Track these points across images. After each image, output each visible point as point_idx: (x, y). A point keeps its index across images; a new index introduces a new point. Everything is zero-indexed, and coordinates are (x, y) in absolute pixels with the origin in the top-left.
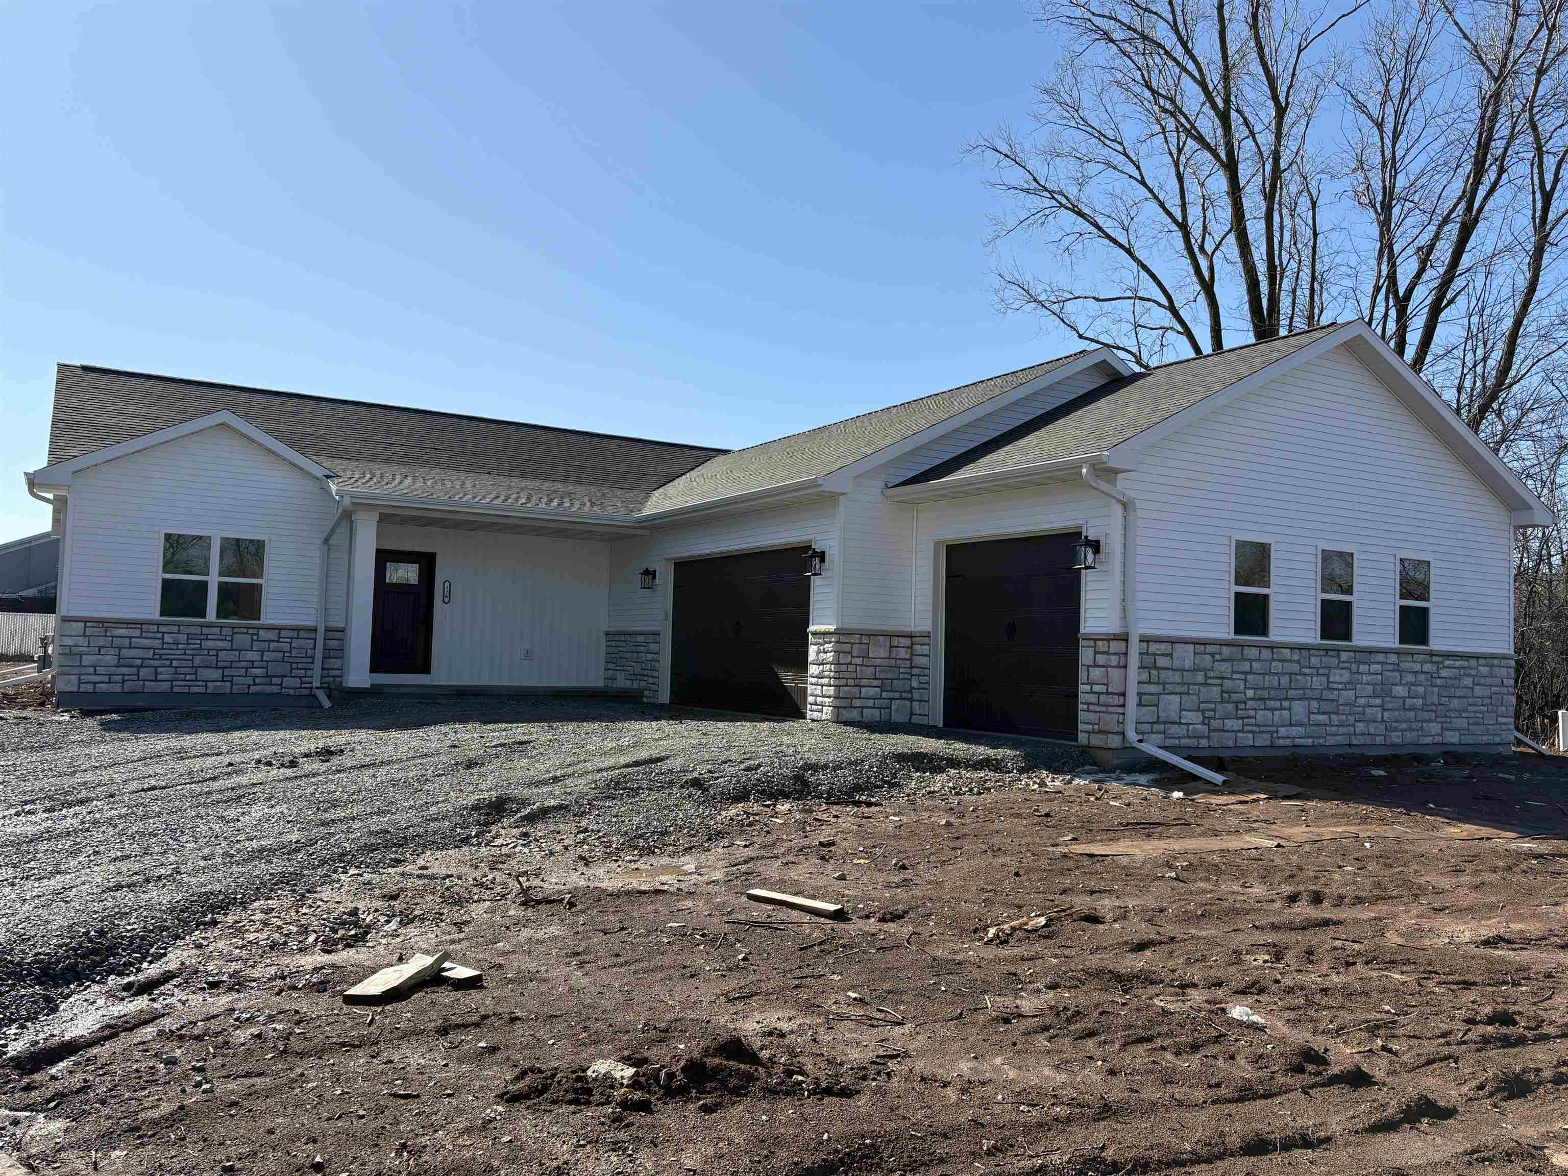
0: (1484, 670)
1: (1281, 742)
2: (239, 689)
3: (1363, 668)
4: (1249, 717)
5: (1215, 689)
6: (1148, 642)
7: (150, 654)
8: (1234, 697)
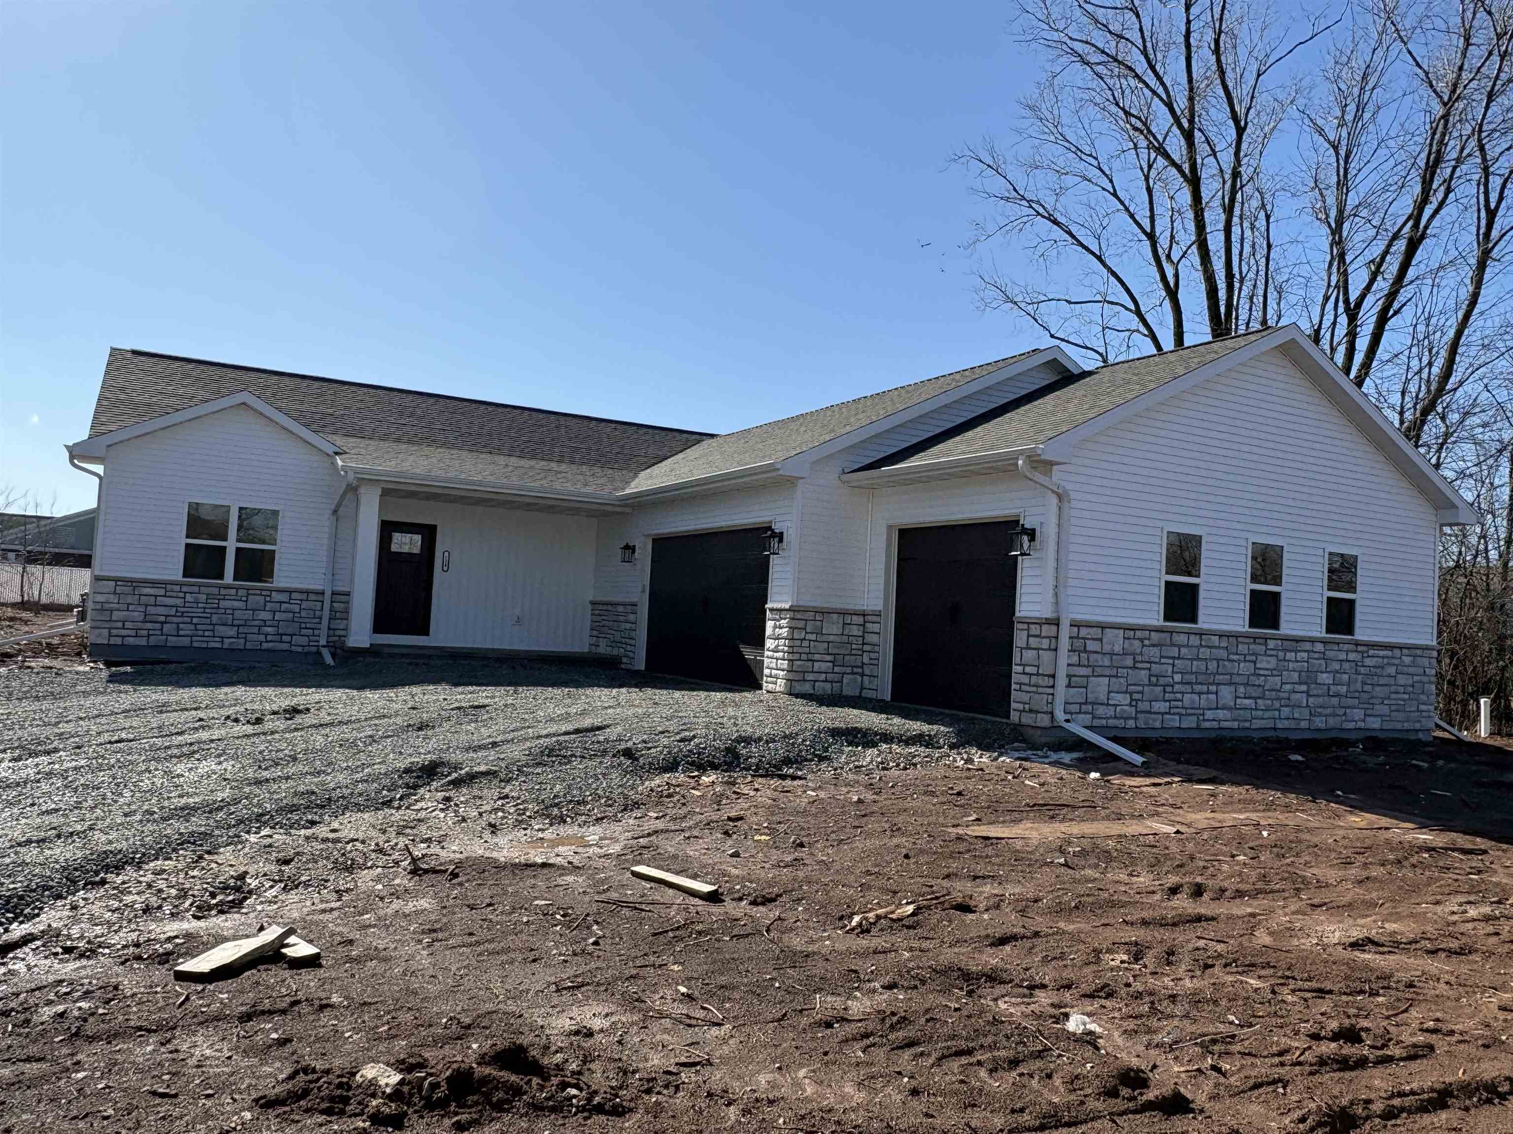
0: (1407, 660)
1: (1207, 725)
2: (252, 645)
3: (1290, 656)
4: (1176, 700)
5: (1143, 672)
6: (1079, 627)
7: (173, 611)
8: (1162, 681)
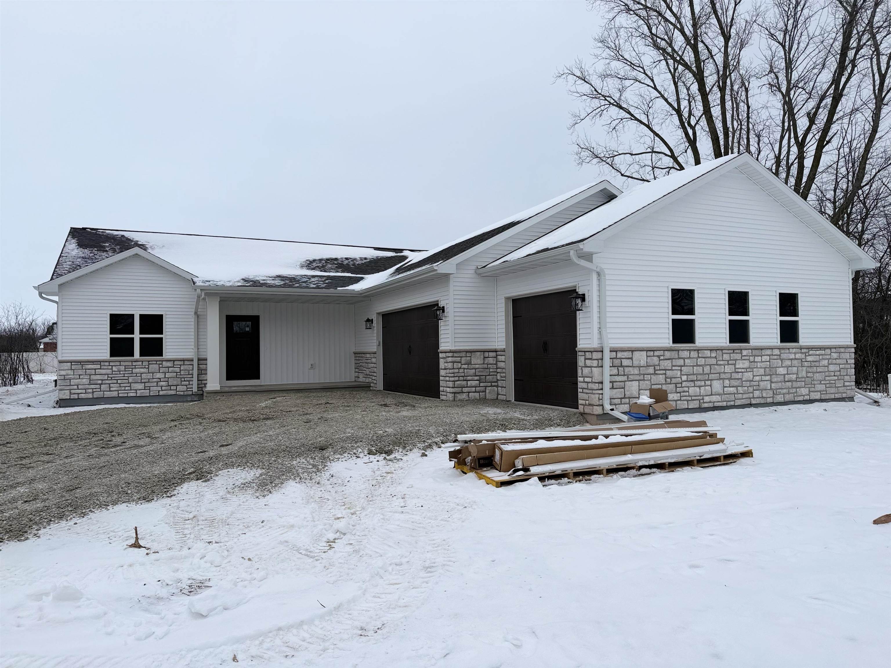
0: (835, 355)
1: (705, 405)
2: (154, 393)
3: (758, 359)
4: (684, 392)
5: (661, 376)
6: (616, 351)
7: (106, 377)
8: (674, 381)
